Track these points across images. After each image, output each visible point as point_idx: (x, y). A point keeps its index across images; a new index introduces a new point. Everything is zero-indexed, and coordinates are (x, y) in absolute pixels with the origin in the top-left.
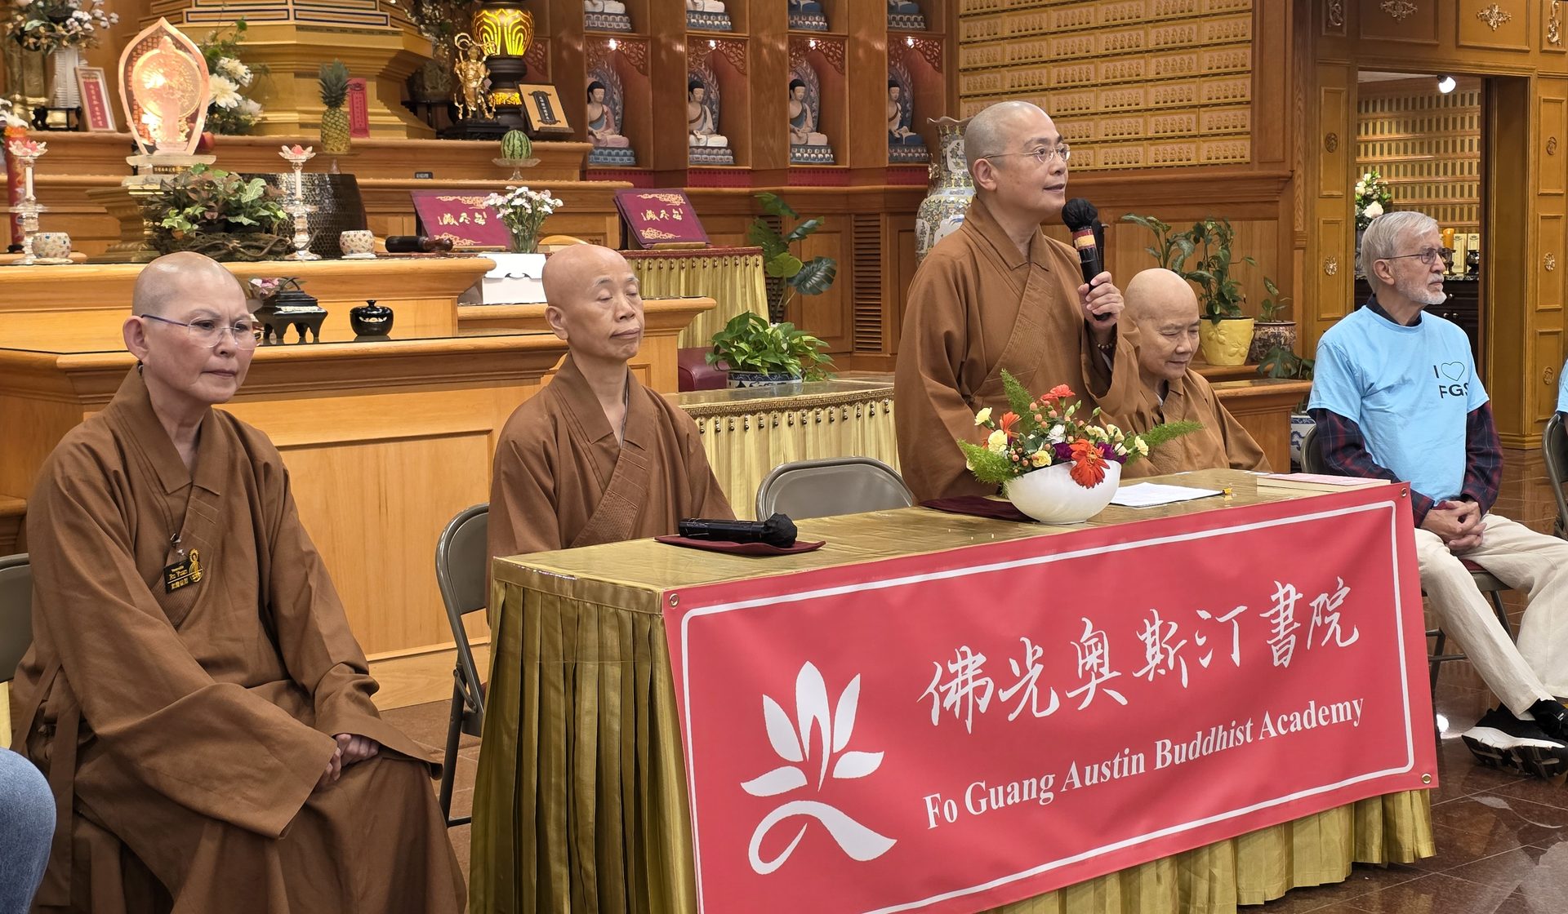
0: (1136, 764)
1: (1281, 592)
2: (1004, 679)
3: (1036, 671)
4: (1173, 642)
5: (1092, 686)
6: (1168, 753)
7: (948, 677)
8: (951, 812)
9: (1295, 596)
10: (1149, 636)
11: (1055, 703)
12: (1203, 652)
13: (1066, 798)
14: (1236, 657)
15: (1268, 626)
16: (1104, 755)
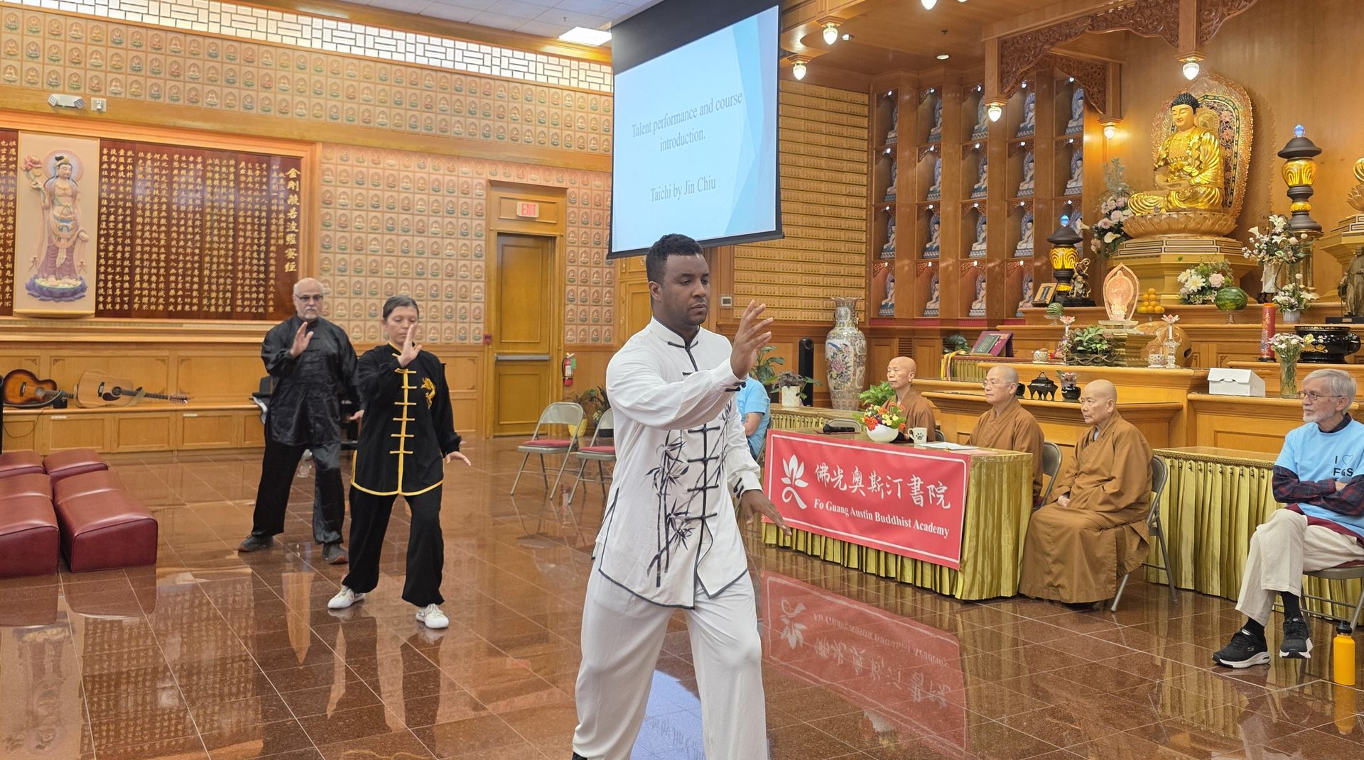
0: (870, 517)
1: (915, 479)
2: (833, 476)
3: (841, 477)
4: (880, 483)
5: (856, 487)
6: (878, 517)
7: (820, 470)
8: (821, 506)
9: (920, 482)
10: (872, 478)
11: (845, 488)
12: (889, 489)
13: (852, 518)
14: (899, 495)
15: (910, 489)
16: (861, 510)
